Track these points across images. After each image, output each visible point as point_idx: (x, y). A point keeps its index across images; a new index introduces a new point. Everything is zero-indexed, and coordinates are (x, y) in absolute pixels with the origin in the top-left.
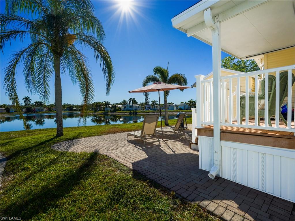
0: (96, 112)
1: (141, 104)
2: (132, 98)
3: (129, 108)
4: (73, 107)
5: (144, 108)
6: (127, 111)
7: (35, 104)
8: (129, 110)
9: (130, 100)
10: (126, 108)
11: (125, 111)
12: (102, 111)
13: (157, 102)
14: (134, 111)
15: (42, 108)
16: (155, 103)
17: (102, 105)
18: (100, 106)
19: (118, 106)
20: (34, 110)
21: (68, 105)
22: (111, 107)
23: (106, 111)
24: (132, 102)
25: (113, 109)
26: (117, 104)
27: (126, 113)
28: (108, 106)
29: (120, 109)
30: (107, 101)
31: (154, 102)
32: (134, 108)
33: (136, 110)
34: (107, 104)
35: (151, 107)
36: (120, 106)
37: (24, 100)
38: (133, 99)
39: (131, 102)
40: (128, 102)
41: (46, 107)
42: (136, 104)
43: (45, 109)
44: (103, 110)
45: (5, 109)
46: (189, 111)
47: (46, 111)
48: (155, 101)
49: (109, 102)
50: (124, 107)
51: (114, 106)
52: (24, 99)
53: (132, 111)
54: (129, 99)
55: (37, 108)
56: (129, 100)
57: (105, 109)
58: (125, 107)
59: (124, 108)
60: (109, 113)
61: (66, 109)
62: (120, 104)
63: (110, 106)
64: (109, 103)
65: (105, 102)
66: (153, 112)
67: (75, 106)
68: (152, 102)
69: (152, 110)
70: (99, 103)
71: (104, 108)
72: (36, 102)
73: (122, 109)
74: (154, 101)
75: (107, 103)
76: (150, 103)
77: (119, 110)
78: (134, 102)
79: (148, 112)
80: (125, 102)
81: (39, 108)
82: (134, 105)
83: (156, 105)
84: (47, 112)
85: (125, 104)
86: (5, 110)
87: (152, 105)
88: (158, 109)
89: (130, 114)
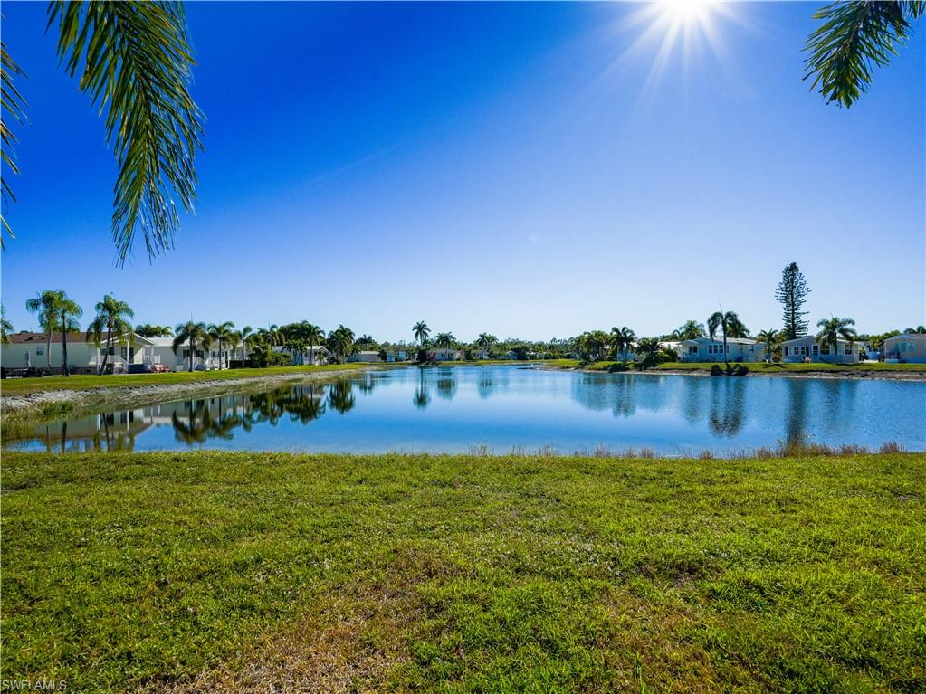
0: (586, 364)
1: (768, 337)
2: (724, 314)
3: (710, 351)
4: (527, 349)
5: (778, 350)
6: (701, 365)
7: (438, 341)
8: (708, 361)
9: (715, 319)
10: (696, 351)
11: (692, 365)
12: (606, 363)
13: (849, 326)
14: (732, 364)
15: (451, 351)
16: (842, 331)
17: (608, 343)
18: (600, 344)
19: (666, 344)
20: (432, 358)
21: (517, 342)
22: (639, 350)
23: (618, 362)
24: (725, 329)
25: (644, 356)
26: (665, 338)
27: (694, 370)
28: (628, 345)
29: (672, 356)
30: (624, 328)
31: (834, 327)
32: (731, 354)
33: (740, 359)
34: (622, 338)
35: (816, 348)
36: (673, 345)
37: (416, 330)
38: (729, 315)
39: (720, 327)
40: (708, 333)
41: (460, 347)
42: (744, 336)
43: (458, 355)
44: (610, 359)
45: (378, 353)
47: (458, 360)
48: (840, 321)
49: (631, 332)
50: (690, 348)
51: (650, 346)
52: (415, 328)
53: (723, 366)
54: (710, 316)
55: (440, 351)
56: (709, 321)
57: (619, 355)
58: (693, 349)
59: (687, 350)
60: (628, 369)
61: (508, 356)
62: (674, 338)
63: (635, 345)
64: (628, 335)
65: (615, 330)
66: (832, 372)
67: (533, 346)
68: (822, 328)
69: (822, 360)
70: (599, 334)
71: (614, 354)
72: (439, 337)
73: (679, 355)
74: (835, 320)
75: (625, 334)
76: (813, 330)
77: (667, 360)
78: (735, 328)
79: (805, 372)
80: (692, 330)
81: (445, 350)
82: (728, 340)
83: (848, 338)
84: (461, 361)
85: (692, 337)
86: (378, 355)
87: (825, 341)
88: (856, 356)
89: (712, 374)
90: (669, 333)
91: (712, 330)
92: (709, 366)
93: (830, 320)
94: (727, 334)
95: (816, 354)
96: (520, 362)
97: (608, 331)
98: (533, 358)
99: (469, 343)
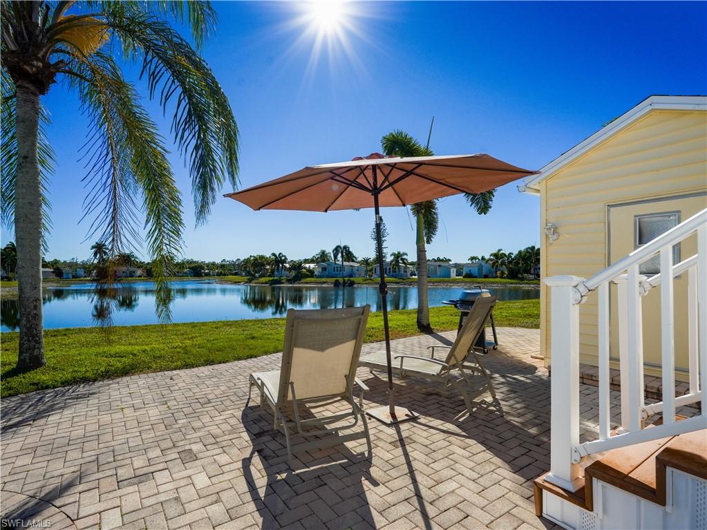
0: (253, 279)
1: (366, 262)
2: (342, 246)
3: (334, 271)
4: (202, 268)
5: (371, 270)
6: (329, 280)
7: (118, 260)
8: (333, 277)
9: (337, 249)
10: (326, 270)
11: (324, 280)
12: (267, 279)
13: (405, 257)
14: (346, 279)
15: (132, 269)
16: (402, 259)
17: (269, 264)
18: (263, 265)
19: (307, 265)
21: (192, 262)
22: (290, 269)
23: (276, 278)
24: (342, 256)
25: (293, 273)
26: (306, 261)
27: (324, 283)
28: (283, 265)
29: (311, 272)
30: (280, 254)
31: (398, 257)
32: (347, 271)
33: (351, 276)
34: (279, 260)
35: (390, 269)
36: (312, 266)
37: (95, 250)
38: (345, 247)
39: (340, 255)
40: (333, 259)
41: (141, 265)
42: (353, 261)
43: (139, 272)
44: (270, 276)
45: (52, 270)
46: (492, 280)
47: (140, 276)
48: (401, 253)
49: (285, 256)
50: (323, 269)
51: (297, 266)
52: (93, 247)
53: (341, 280)
54: (334, 247)
55: (121, 269)
56: (333, 251)
57: (276, 273)
58: (324, 269)
59: (320, 270)
60: (282, 283)
61: (186, 273)
62: (312, 261)
63: (287, 266)
64: (283, 258)
65: (274, 254)
66: (396, 283)
67: (208, 265)
68: (393, 257)
69: (393, 276)
70: (262, 257)
71: (273, 272)
72: (119, 256)
73: (316, 273)
74: (399, 253)
75: (280, 258)
76: (389, 259)
77: (308, 276)
78: (349, 256)
80: (323, 255)
81: (126, 268)
82: (345, 263)
83: (404, 263)
84: (143, 278)
85: (324, 261)
86: (53, 272)
87: (394, 265)
88: (409, 274)
89: (335, 285)
90: (309, 257)
91: (336, 257)
92: (333, 280)
93: (396, 253)
94: (344, 259)
95: (390, 272)
96: (197, 279)
97: (268, 255)
98: (207, 275)
99: (146, 262)
